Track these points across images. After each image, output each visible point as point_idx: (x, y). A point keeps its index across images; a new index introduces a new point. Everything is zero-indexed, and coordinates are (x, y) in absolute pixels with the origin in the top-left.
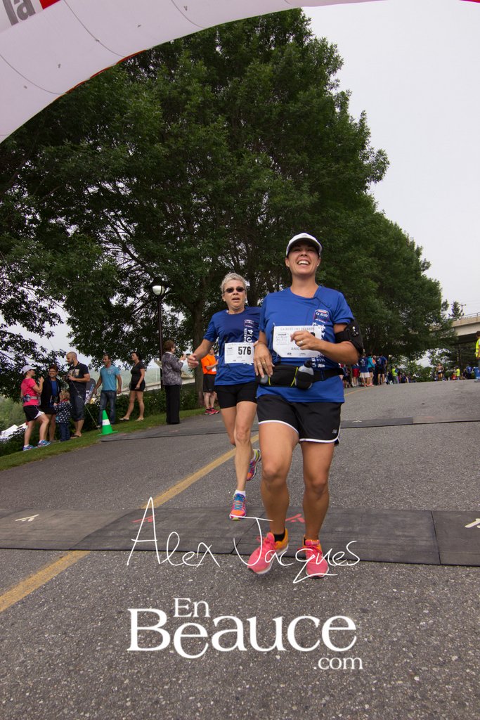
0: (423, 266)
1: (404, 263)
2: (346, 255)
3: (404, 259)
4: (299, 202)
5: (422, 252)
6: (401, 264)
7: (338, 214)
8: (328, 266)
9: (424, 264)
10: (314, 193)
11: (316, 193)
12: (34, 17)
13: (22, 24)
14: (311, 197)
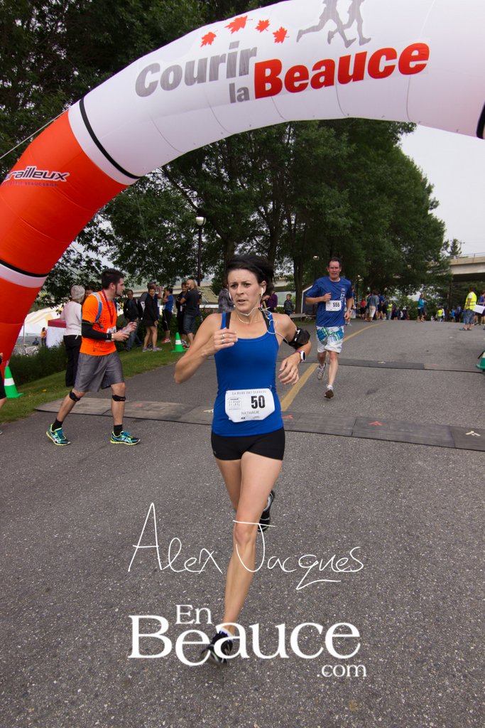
0: (432, 205)
1: (415, 203)
2: (370, 202)
3: (416, 198)
4: (337, 152)
5: (433, 190)
6: (413, 204)
7: (369, 162)
8: (353, 212)
9: (433, 202)
10: (351, 144)
11: (354, 145)
12: (248, 101)
13: (238, 104)
14: (349, 149)
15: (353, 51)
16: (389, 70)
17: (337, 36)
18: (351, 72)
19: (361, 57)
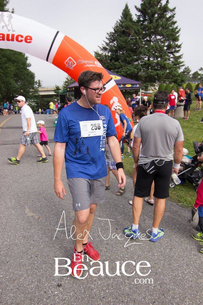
1: (22, 64)
2: (6, 65)
5: (28, 59)
9: (29, 64)
15: (11, 33)
16: (21, 41)
17: (5, 27)
18: (10, 38)
19: (13, 35)
